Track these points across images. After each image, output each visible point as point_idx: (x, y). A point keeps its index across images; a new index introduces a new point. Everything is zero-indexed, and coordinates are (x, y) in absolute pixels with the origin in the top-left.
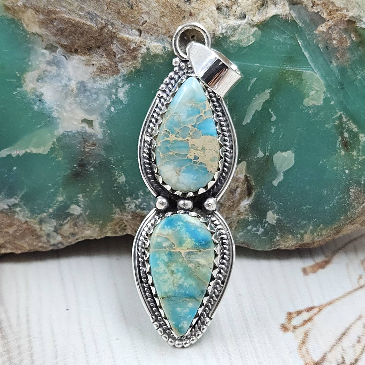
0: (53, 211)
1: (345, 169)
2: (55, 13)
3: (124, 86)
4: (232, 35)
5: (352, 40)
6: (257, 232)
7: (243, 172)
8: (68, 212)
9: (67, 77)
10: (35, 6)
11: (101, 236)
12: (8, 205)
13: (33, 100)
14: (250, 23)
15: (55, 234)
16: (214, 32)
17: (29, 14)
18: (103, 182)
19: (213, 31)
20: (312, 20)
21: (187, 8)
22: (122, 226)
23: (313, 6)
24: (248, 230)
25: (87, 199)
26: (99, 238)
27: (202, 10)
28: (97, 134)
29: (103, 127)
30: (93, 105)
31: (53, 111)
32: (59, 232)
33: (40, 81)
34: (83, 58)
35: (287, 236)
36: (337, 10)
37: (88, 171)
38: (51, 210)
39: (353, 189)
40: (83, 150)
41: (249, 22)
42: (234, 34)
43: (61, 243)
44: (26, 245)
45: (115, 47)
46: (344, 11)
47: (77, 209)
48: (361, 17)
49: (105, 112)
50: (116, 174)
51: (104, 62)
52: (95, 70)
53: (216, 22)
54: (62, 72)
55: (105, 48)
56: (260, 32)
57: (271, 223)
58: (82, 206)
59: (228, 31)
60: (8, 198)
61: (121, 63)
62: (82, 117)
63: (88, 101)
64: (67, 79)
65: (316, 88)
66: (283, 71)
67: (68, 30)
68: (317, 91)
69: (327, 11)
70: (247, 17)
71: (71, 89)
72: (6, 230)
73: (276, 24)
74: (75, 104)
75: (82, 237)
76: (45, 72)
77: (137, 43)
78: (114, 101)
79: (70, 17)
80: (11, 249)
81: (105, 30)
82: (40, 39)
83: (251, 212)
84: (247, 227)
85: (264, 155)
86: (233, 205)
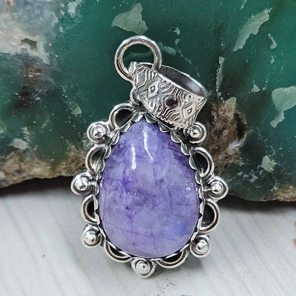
6: (250, 180)
7: (232, 110)
8: (11, 146)
11: (53, 175)
18: (53, 114)
22: (80, 165)
24: (238, 176)
25: (34, 133)
26: (51, 177)
28: (43, 58)
29: (49, 51)
30: (35, 22)
32: (1, 168)
35: (288, 187)
37: (33, 100)
40: (25, 76)
43: (4, 180)
47: (22, 143)
49: (52, 33)
50: (70, 105)
57: (267, 170)
58: (28, 140)
62: (21, 37)
63: (28, 18)
71: (6, 2)
74: (13, 21)
75: (30, 175)
78: (63, 19)
83: (242, 155)
84: (237, 173)
85: (259, 90)
86: (219, 149)
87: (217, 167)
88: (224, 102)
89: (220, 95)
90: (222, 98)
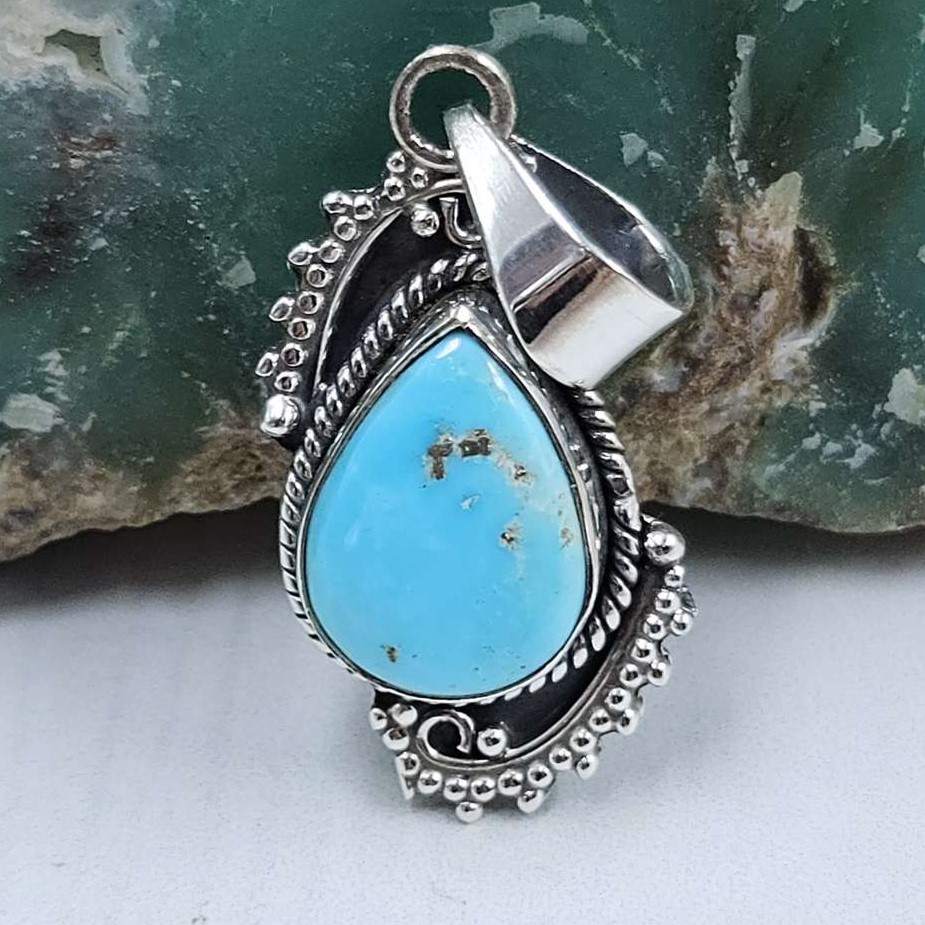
6: (847, 461)
7: (789, 218)
11: (152, 515)
18: (153, 294)
22: (246, 468)
24: (803, 450)
25: (83, 369)
26: (145, 522)
28: (122, 95)
29: (148, 67)
37: (83, 250)
40: (57, 165)
47: (38, 411)
50: (214, 256)
57: (908, 420)
58: (63, 398)
83: (818, 377)
84: (801, 440)
85: (881, 138)
86: (745, 361)
87: (732, 427)
88: (759, 193)
89: (745, 169)
90: (752, 182)
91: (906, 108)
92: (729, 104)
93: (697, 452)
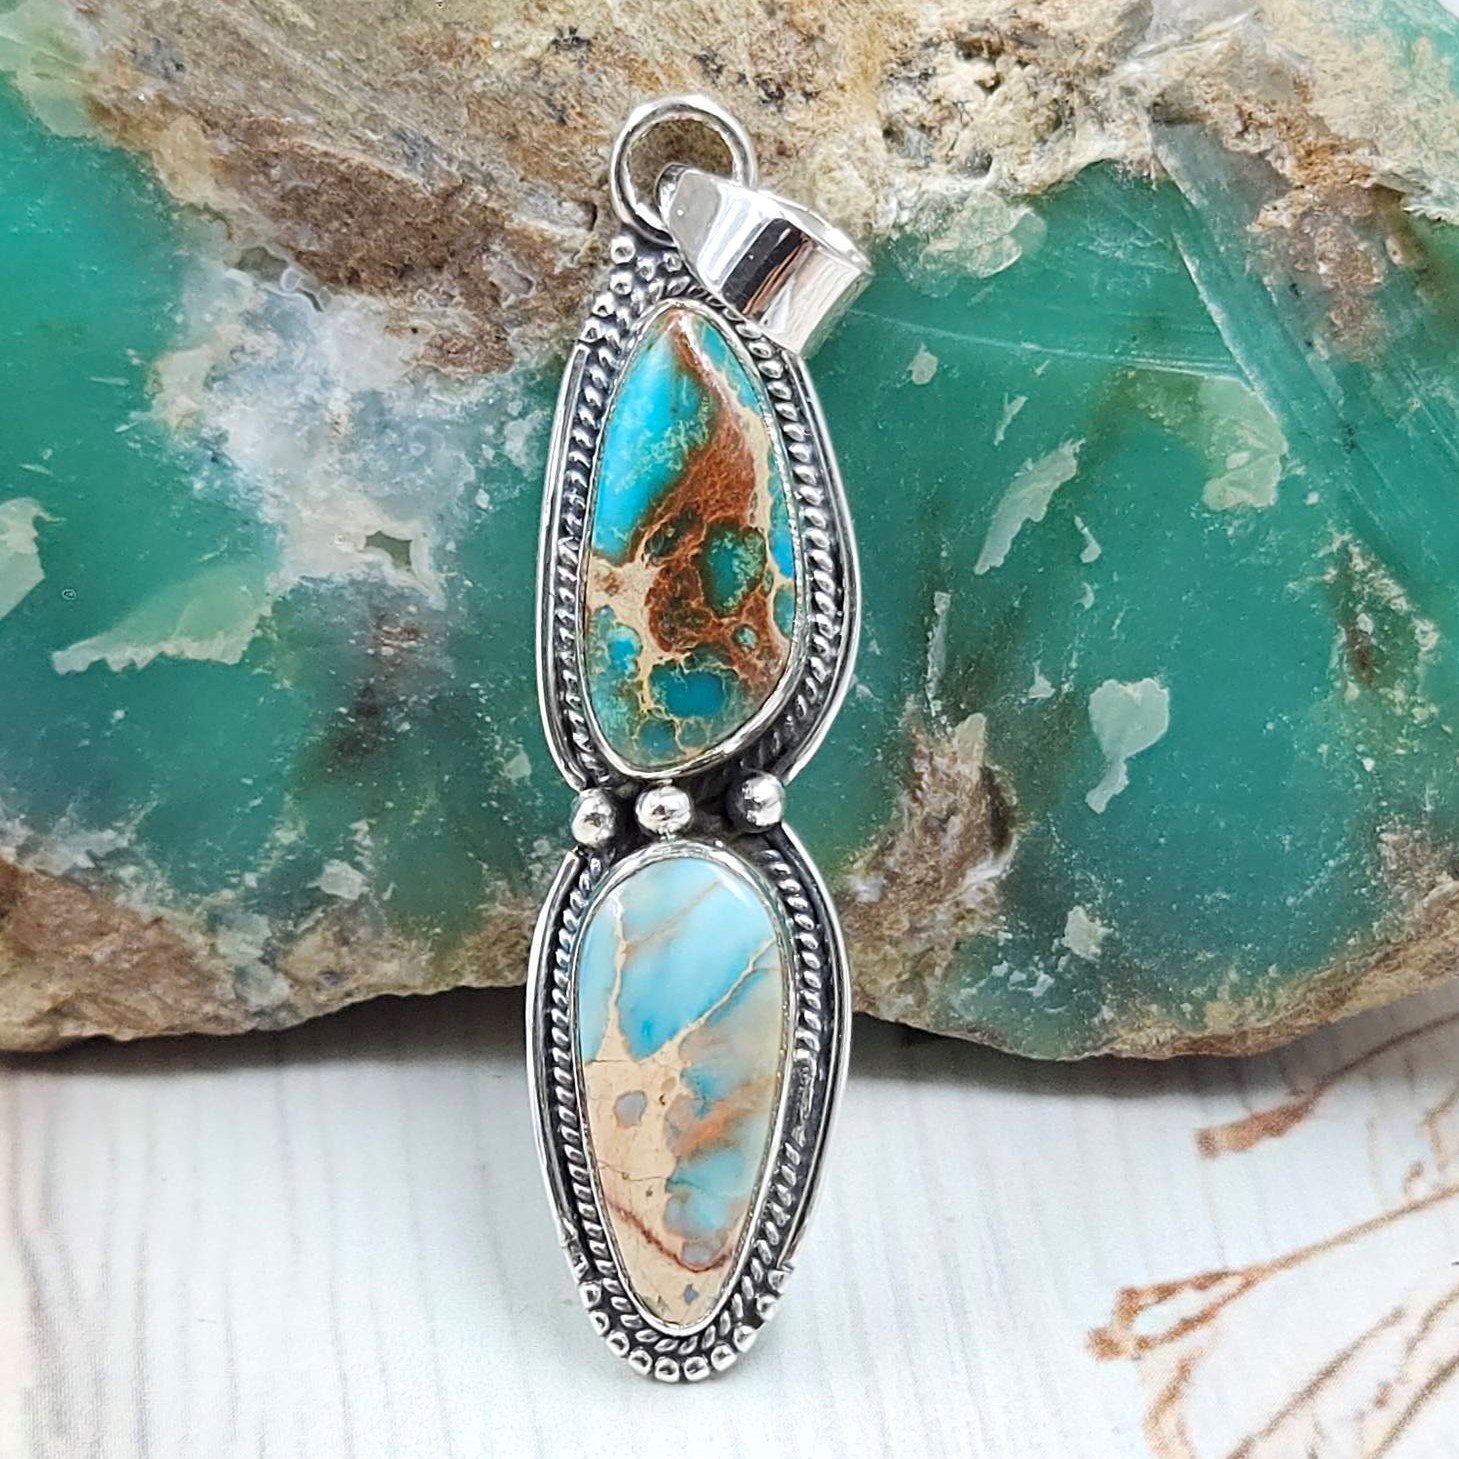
0: (260, 881)
1: (1364, 754)
2: (273, 131)
3: (526, 413)
4: (937, 233)
5: (1390, 261)
6: (1030, 989)
7: (975, 754)
8: (318, 889)
9: (316, 374)
10: (200, 104)
11: (438, 984)
12: (90, 855)
13: (188, 456)
14: (1002, 190)
15: (264, 971)
16: (866, 220)
17: (181, 133)
18: (447, 778)
19: (866, 215)
20: (1240, 184)
21: (770, 126)
22: (519, 948)
23: (1246, 129)
24: (995, 979)
25: (386, 841)
26: (431, 991)
27: (824, 135)
28: (425, 591)
30: (412, 481)
31: (261, 500)
32: (280, 963)
33: (216, 386)
34: (377, 304)
35: (1144, 1008)
36: (1334, 149)
37: (390, 732)
38: (251, 879)
39: (1394, 831)
40: (371, 651)
41: (1002, 184)
42: (945, 230)
43: (286, 1006)
44: (153, 1010)
45: (496, 267)
46: (1359, 151)
47: (348, 878)
48: (1424, 175)
49: (456, 511)
50: (497, 747)
51: (457, 321)
52: (421, 350)
53: (878, 182)
54: (298, 356)
55: (461, 268)
56: (1040, 224)
57: (1083, 955)
58: (369, 867)
59: (923, 217)
60: (89, 826)
61: (520, 324)
62: (367, 527)
63: (391, 467)
64: (317, 379)
65: (1252, 441)
66: (1126, 375)
67: (324, 198)
68: (1257, 454)
69: (1295, 151)
70: (994, 166)
71: (328, 419)
72: (83, 949)
73: (1102, 193)
74: (345, 478)
75: (369, 986)
76: (236, 356)
77: (578, 252)
78: (489, 468)
79: (332, 150)
80: (98, 1023)
81: (461, 201)
82: (218, 227)
83: (1005, 909)
84: (991, 967)
85: (1053, 691)
86: (937, 880)
87: (932, 949)
88: (949, 729)
89: (939, 709)
90: (944, 720)
91: (1074, 665)
92: (926, 652)
93: (900, 968)
